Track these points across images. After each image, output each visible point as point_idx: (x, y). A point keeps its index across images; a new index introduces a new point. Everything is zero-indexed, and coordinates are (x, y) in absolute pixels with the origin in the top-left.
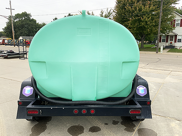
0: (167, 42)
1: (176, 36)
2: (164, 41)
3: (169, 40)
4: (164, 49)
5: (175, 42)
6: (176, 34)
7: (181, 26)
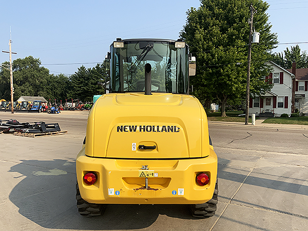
0: (262, 106)
1: (275, 98)
2: (256, 105)
3: (264, 104)
4: (257, 118)
5: (275, 107)
6: (275, 95)
7: (282, 82)
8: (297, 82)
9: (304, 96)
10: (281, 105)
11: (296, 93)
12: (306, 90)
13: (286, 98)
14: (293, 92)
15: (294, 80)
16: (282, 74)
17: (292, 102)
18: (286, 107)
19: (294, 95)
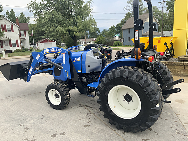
1: (10, 41)
5: (11, 46)
6: (10, 39)
7: (13, 31)
9: (25, 39)
10: (14, 45)
12: (25, 36)
13: (17, 41)
14: (20, 37)
15: (19, 30)
16: (12, 26)
17: (21, 43)
18: (18, 46)
19: (20, 39)
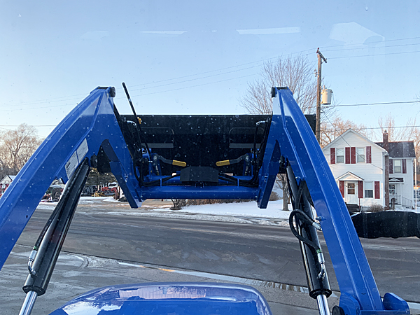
1: (360, 183)
3: (346, 191)
5: (360, 196)
6: (360, 180)
7: (369, 161)
8: (392, 160)
9: (401, 180)
10: (369, 194)
11: (390, 176)
12: (404, 172)
13: (377, 184)
14: (386, 174)
15: (386, 157)
16: (369, 149)
17: (386, 190)
18: (378, 196)
19: (388, 179)
